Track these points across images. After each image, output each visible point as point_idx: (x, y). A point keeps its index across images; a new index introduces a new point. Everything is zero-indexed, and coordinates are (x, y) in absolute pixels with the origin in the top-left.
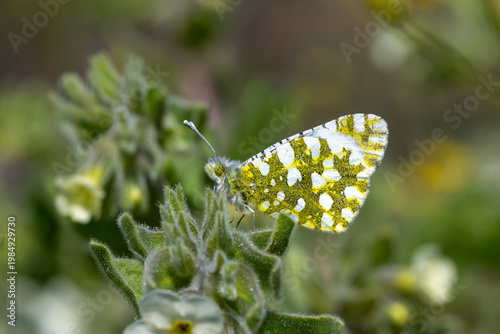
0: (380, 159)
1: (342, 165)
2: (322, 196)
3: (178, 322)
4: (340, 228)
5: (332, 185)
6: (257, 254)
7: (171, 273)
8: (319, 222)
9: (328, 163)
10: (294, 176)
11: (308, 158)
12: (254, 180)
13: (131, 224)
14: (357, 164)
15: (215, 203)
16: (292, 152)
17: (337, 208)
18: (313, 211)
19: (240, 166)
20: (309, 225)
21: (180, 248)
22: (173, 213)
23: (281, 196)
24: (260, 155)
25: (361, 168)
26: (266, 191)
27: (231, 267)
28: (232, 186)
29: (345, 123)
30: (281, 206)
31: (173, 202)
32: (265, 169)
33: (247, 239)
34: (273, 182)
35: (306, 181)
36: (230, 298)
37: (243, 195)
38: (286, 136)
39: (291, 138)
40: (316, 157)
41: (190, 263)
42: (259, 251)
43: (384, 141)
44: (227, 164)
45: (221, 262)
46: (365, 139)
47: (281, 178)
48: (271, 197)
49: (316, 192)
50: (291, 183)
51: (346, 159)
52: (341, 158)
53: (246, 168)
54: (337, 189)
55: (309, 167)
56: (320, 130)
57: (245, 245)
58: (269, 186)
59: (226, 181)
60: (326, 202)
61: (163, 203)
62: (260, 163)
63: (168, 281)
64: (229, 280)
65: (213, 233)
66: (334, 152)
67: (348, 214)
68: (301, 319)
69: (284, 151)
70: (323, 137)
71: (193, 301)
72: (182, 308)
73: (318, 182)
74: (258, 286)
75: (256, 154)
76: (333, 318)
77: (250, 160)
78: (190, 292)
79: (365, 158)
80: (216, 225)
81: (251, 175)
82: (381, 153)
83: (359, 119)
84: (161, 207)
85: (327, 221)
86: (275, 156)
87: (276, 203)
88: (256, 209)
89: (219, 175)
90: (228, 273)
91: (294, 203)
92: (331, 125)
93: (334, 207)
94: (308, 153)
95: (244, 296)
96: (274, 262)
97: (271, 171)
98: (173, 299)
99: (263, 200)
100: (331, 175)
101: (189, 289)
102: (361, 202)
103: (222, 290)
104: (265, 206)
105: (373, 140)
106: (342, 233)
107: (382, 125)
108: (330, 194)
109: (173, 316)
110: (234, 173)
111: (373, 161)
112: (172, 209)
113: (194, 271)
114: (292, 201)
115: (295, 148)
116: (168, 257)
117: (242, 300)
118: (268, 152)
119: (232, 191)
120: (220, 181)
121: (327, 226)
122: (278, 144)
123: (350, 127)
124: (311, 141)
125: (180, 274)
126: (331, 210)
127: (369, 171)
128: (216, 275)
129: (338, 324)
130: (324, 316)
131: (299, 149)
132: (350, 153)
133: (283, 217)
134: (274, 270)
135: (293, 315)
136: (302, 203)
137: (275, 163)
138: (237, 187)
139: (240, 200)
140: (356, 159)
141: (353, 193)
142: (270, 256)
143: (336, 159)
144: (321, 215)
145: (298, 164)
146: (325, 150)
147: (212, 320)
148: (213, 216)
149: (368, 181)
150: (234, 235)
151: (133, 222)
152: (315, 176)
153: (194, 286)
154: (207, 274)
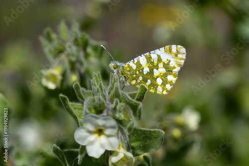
0: (182, 64)
1: (166, 66)
2: (158, 79)
3: (99, 128)
4: (165, 93)
5: (162, 75)
6: (131, 101)
7: (95, 108)
8: (156, 90)
9: (161, 65)
10: (146, 70)
11: (152, 63)
12: (130, 71)
13: (78, 87)
14: (173, 66)
15: (114, 79)
16: (146, 60)
17: (164, 84)
18: (154, 85)
19: (124, 65)
20: (152, 91)
21: (99, 97)
22: (96, 83)
23: (141, 78)
24: (132, 61)
25: (174, 68)
26: (135, 76)
27: (122, 106)
28: (120, 73)
29: (168, 49)
30: (140, 82)
31: (96, 78)
32: (134, 67)
33: (127, 95)
34: (137, 72)
35: (151, 72)
36: (120, 119)
37: (125, 77)
38: (143, 54)
39: (145, 54)
40: (156, 63)
41: (103, 104)
42: (132, 100)
43: (184, 57)
44: (118, 64)
45: (117, 104)
46: (176, 56)
47: (141, 71)
48: (136, 79)
49: (155, 77)
50: (145, 73)
51: (168, 64)
52: (166, 63)
53: (126, 66)
54: (164, 76)
55: (153, 66)
56: (158, 52)
57: (127, 98)
58: (136, 74)
59: (118, 71)
60: (159, 81)
61: (92, 79)
62: (132, 64)
63: (93, 111)
64: (120, 112)
65: (113, 92)
66: (163, 60)
67: (168, 87)
68: (146, 131)
69: (142, 59)
70: (159, 54)
71: (105, 119)
72: (100, 122)
73: (156, 73)
74: (132, 114)
75: (130, 60)
76: (160, 130)
77: (128, 63)
78: (103, 116)
79: (176, 64)
80: (114, 89)
81: (128, 69)
82: (183, 62)
83: (174, 47)
84: (91, 80)
85: (160, 89)
86: (138, 62)
87: (138, 81)
88: (130, 83)
89: (115, 68)
90: (120, 108)
91: (146, 81)
92: (162, 49)
93: (162, 84)
94: (152, 61)
95: (126, 119)
96: (139, 104)
97: (137, 68)
98: (97, 118)
99: (133, 80)
100: (162, 70)
101: (102, 115)
102: (174, 82)
103: (117, 115)
104: (134, 82)
105: (180, 56)
106: (166, 95)
107: (183, 50)
108: (161, 78)
109: (96, 125)
110: (121, 68)
111: (179, 65)
112: (96, 81)
113: (105, 107)
114: (145, 80)
115: (147, 59)
116: (94, 101)
117: (125, 120)
118: (136, 60)
119: (120, 75)
120: (115, 71)
121: (159, 92)
122: (140, 56)
123: (170, 50)
124: (154, 56)
125: (99, 109)
126: (161, 85)
127: (177, 69)
128: (115, 109)
129: (162, 133)
130: (156, 130)
131: (149, 59)
132: (170, 61)
133: (142, 86)
134: (139, 108)
135: (143, 129)
136: (149, 82)
137: (139, 65)
138: (122, 74)
139: (124, 79)
140: (172, 64)
141: (171, 78)
142: (137, 102)
143: (164, 63)
144: (157, 87)
145: (148, 65)
146: (159, 60)
147: (113, 127)
148: (113, 85)
149: (177, 73)
150: (122, 93)
151: (80, 86)
152: (155, 70)
153: (105, 113)
154: (110, 109)
